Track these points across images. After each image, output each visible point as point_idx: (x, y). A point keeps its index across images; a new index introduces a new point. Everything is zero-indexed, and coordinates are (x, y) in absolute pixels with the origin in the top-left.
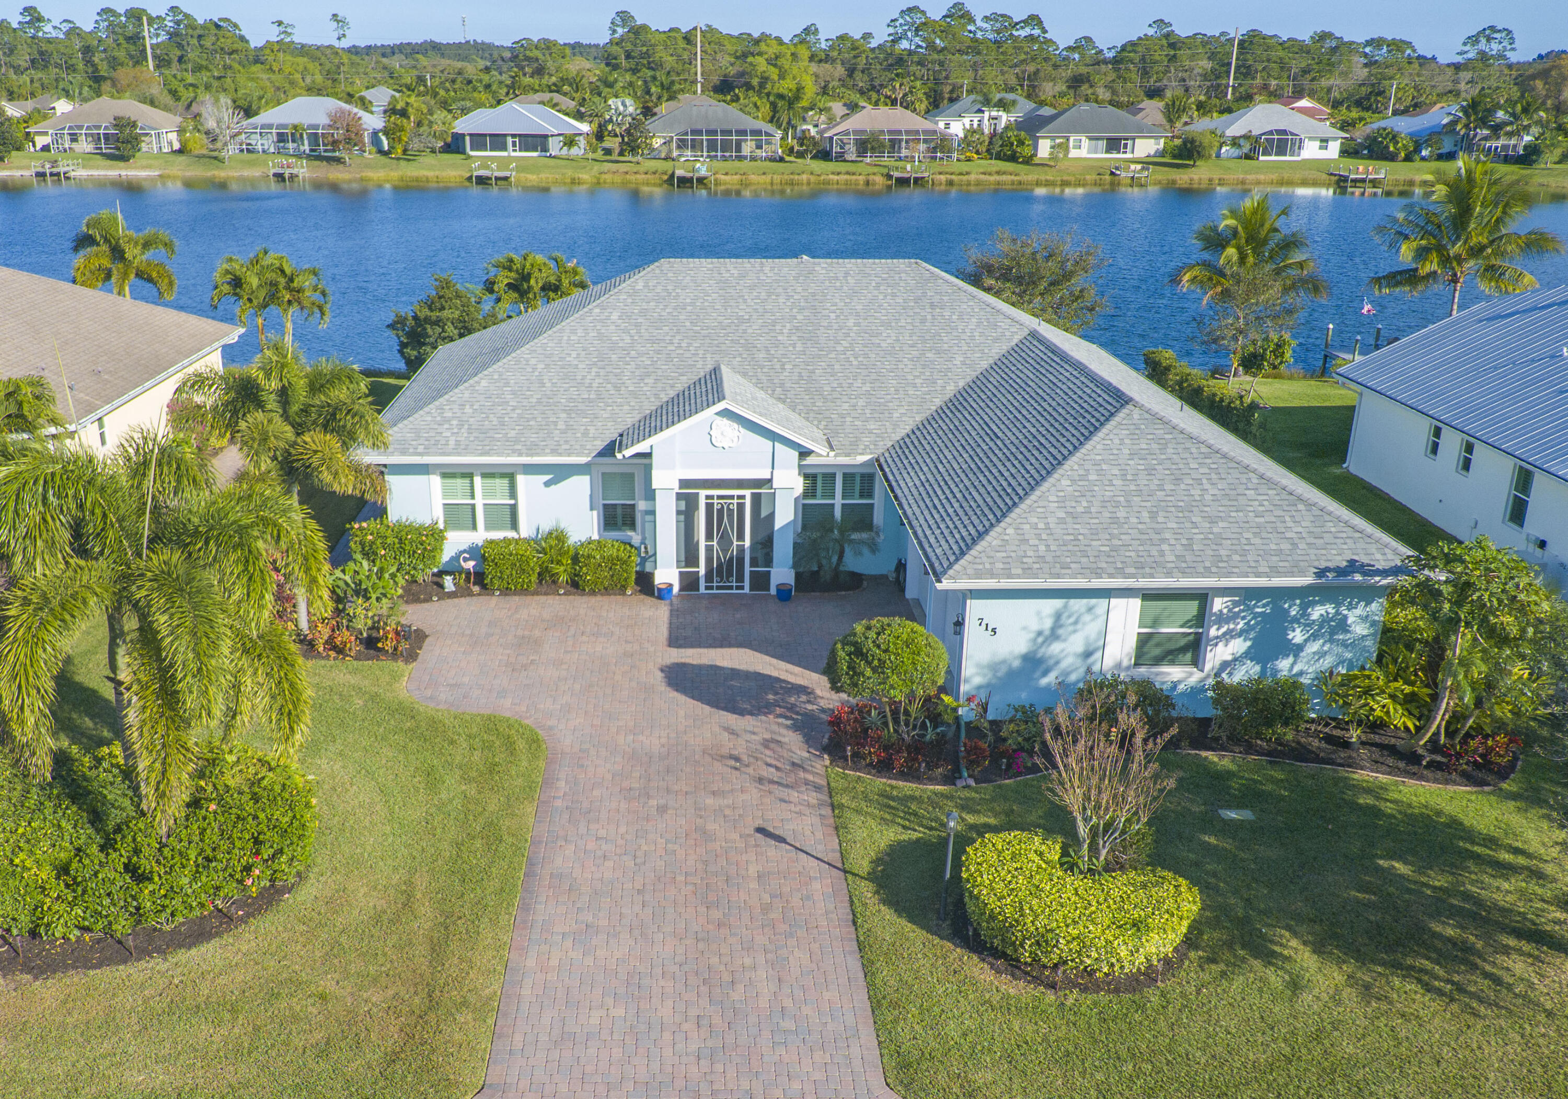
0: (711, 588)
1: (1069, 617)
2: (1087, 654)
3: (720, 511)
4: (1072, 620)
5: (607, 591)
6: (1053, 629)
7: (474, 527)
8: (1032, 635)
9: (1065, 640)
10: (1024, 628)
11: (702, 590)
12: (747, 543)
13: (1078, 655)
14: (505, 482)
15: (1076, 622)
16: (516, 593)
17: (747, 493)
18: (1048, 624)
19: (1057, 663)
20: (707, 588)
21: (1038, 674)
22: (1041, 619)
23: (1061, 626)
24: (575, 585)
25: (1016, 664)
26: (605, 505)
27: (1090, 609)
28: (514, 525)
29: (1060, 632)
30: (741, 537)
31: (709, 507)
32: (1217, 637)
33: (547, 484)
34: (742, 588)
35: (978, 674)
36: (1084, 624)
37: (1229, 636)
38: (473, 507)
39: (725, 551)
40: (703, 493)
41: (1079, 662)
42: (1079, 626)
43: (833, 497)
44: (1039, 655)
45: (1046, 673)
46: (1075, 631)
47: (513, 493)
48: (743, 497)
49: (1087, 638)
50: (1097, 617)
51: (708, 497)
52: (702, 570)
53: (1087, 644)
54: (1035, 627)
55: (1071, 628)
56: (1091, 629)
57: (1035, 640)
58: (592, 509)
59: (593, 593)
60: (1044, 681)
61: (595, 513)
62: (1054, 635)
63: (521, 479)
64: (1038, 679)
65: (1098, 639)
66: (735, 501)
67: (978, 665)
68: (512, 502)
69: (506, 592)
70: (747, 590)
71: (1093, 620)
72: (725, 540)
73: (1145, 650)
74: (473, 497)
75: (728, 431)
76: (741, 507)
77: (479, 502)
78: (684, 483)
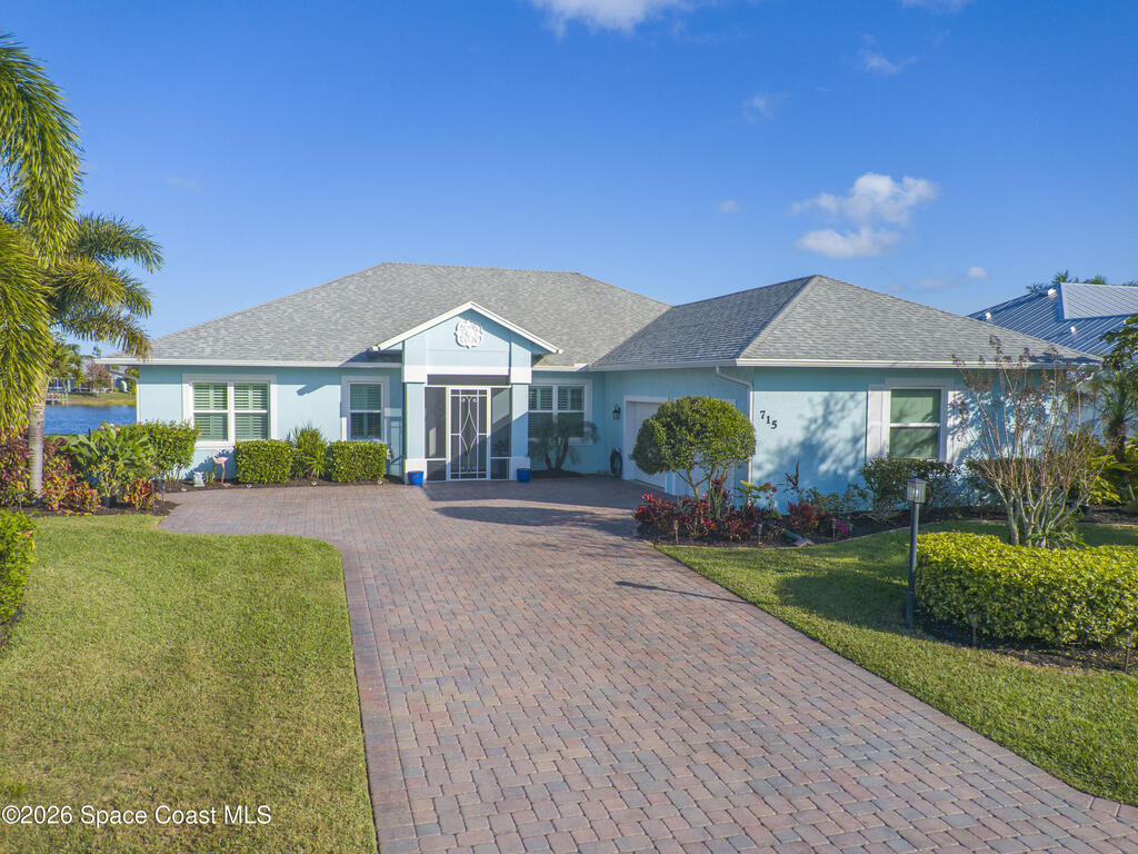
0: (457, 476)
1: (836, 404)
2: (855, 440)
3: (465, 404)
4: (839, 407)
5: (359, 481)
6: (825, 417)
7: (225, 437)
8: (805, 423)
9: (836, 427)
10: (801, 416)
11: (448, 479)
12: (489, 434)
13: (847, 441)
14: (259, 393)
15: (843, 409)
16: (268, 485)
17: (488, 388)
18: (820, 411)
19: (831, 450)
20: (453, 477)
21: (816, 462)
22: (813, 406)
23: (831, 413)
24: (327, 478)
25: (796, 452)
26: (353, 415)
27: (852, 397)
28: (265, 432)
29: (831, 418)
30: (483, 429)
31: (455, 400)
32: (954, 427)
33: (301, 393)
34: (484, 476)
35: (768, 461)
36: (850, 410)
37: (963, 425)
38: (225, 417)
39: (468, 443)
40: (449, 388)
41: (849, 447)
42: (846, 412)
43: (551, 408)
44: (814, 442)
45: (823, 460)
46: (843, 418)
47: (265, 404)
48: (485, 392)
49: (854, 424)
50: (858, 403)
51: (453, 392)
52: (448, 459)
53: (855, 430)
54: (809, 414)
55: (839, 415)
56: (856, 416)
57: (807, 428)
58: (341, 416)
59: (345, 483)
60: (823, 467)
61: (344, 420)
62: (827, 423)
63: (274, 389)
64: (818, 466)
65: (861, 427)
66: (478, 395)
67: (768, 452)
68: (265, 411)
69: (259, 484)
70: (488, 478)
71: (856, 406)
72: (468, 433)
73: (897, 440)
74: (225, 407)
75: (471, 331)
76: (483, 400)
77: (231, 411)
78: (432, 379)
